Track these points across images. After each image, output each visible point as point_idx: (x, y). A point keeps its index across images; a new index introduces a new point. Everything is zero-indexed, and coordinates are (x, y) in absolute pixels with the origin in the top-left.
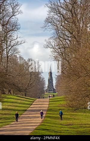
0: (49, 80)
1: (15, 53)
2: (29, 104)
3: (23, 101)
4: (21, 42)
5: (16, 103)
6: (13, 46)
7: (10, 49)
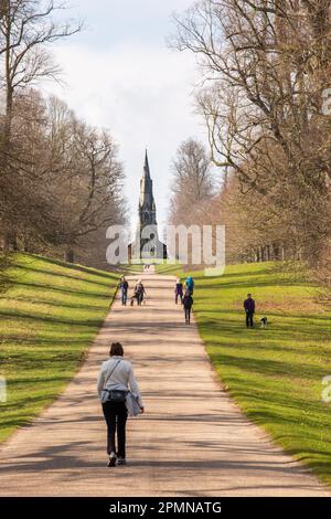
0: (141, 209)
1: (41, 71)
2: (106, 297)
3: (74, 282)
4: (67, 27)
5: (48, 287)
6: (34, 43)
7: (22, 54)
